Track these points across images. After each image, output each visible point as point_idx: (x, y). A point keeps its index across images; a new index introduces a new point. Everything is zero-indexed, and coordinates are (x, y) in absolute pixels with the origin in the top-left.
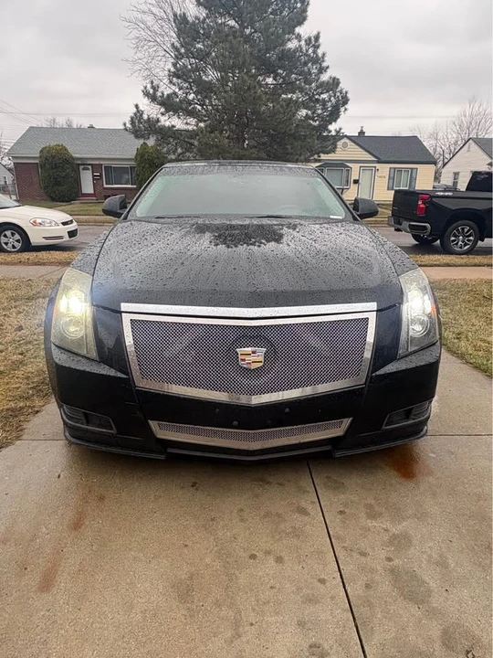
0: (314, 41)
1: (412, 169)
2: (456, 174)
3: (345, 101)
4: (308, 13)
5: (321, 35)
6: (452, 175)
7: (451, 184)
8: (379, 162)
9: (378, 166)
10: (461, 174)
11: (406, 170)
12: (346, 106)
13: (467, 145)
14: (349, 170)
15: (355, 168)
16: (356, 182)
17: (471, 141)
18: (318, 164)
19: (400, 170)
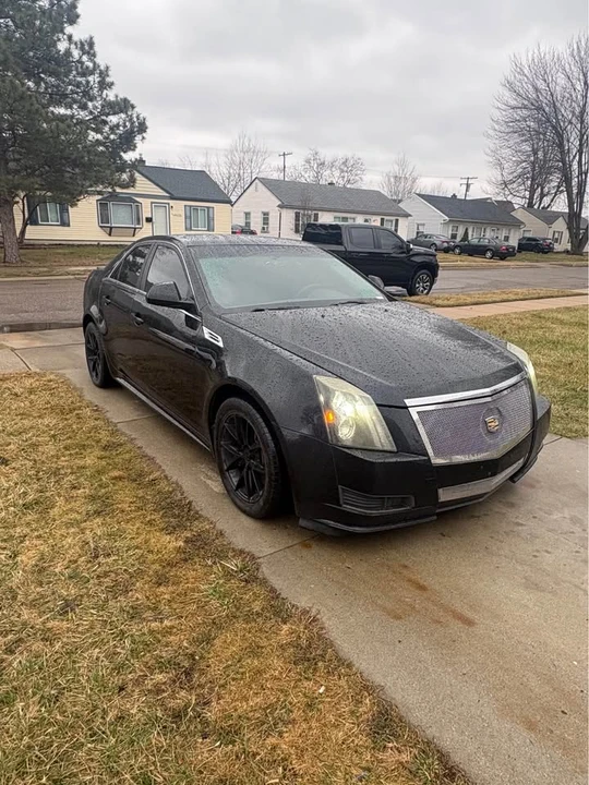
0: (88, 47)
1: (208, 208)
2: (247, 215)
3: (142, 128)
4: (79, 11)
5: (95, 40)
6: (243, 215)
7: (243, 225)
8: (172, 198)
9: (172, 202)
10: (252, 215)
11: (203, 209)
12: (144, 135)
13: (254, 184)
14: (138, 207)
15: (146, 203)
16: (149, 220)
17: (257, 181)
18: (100, 197)
19: (196, 208)
